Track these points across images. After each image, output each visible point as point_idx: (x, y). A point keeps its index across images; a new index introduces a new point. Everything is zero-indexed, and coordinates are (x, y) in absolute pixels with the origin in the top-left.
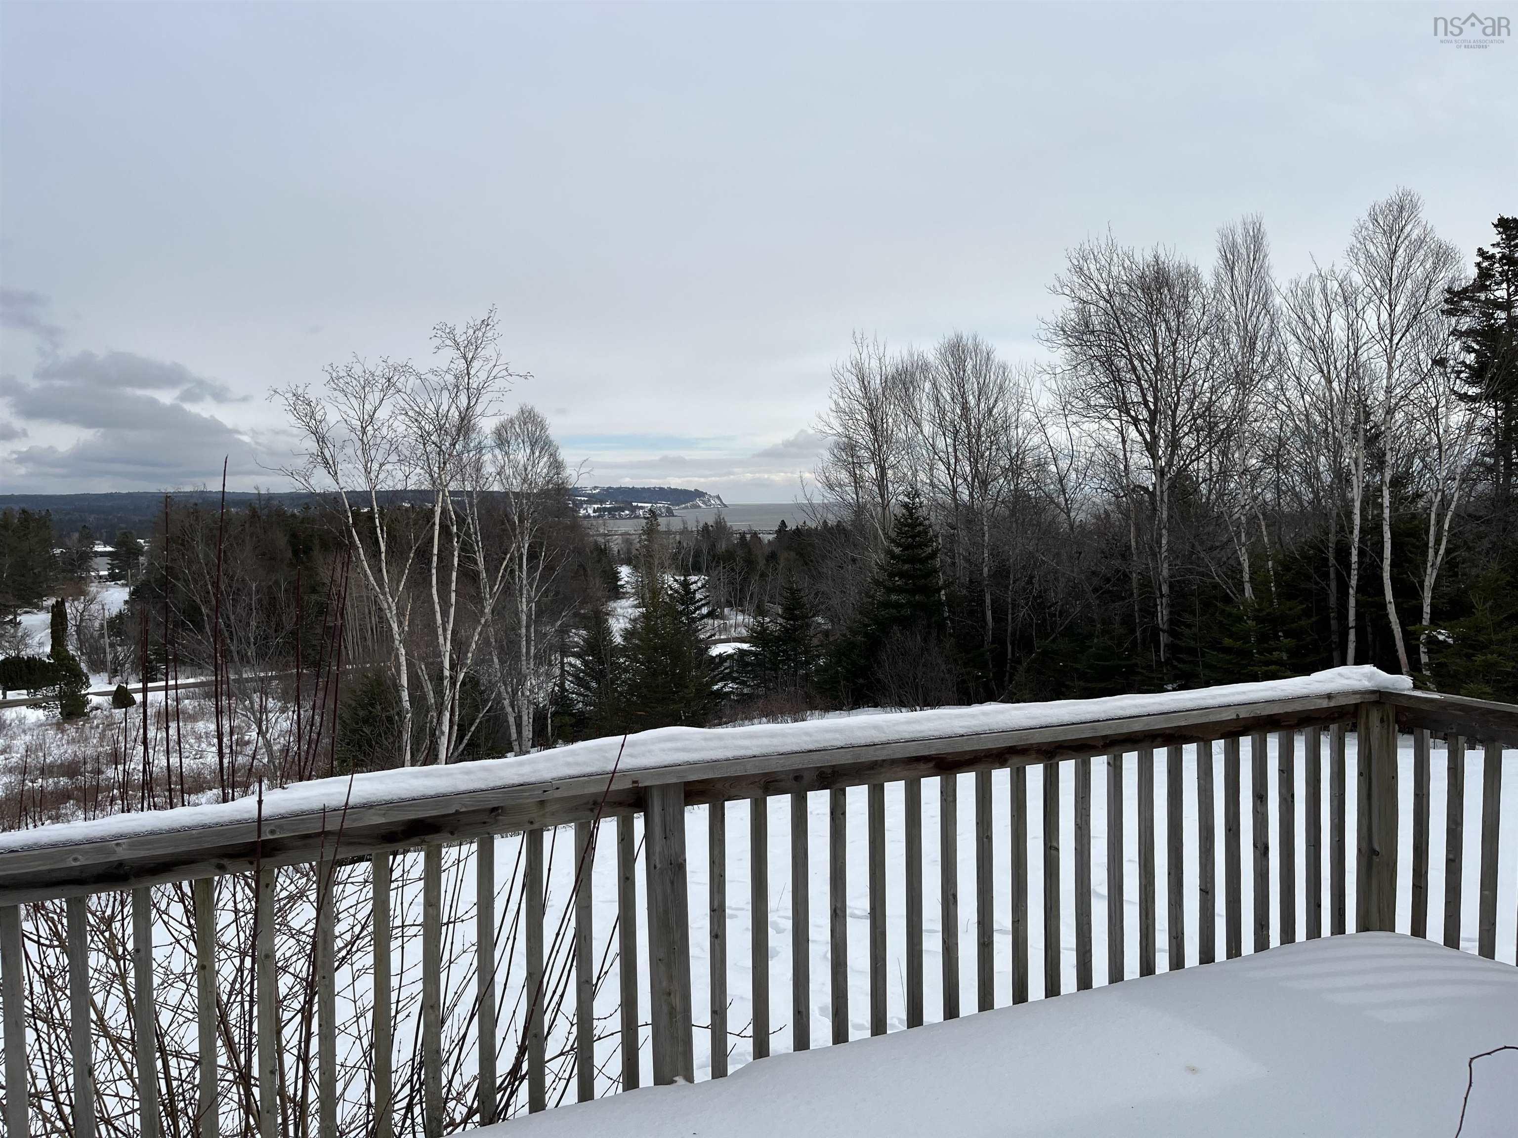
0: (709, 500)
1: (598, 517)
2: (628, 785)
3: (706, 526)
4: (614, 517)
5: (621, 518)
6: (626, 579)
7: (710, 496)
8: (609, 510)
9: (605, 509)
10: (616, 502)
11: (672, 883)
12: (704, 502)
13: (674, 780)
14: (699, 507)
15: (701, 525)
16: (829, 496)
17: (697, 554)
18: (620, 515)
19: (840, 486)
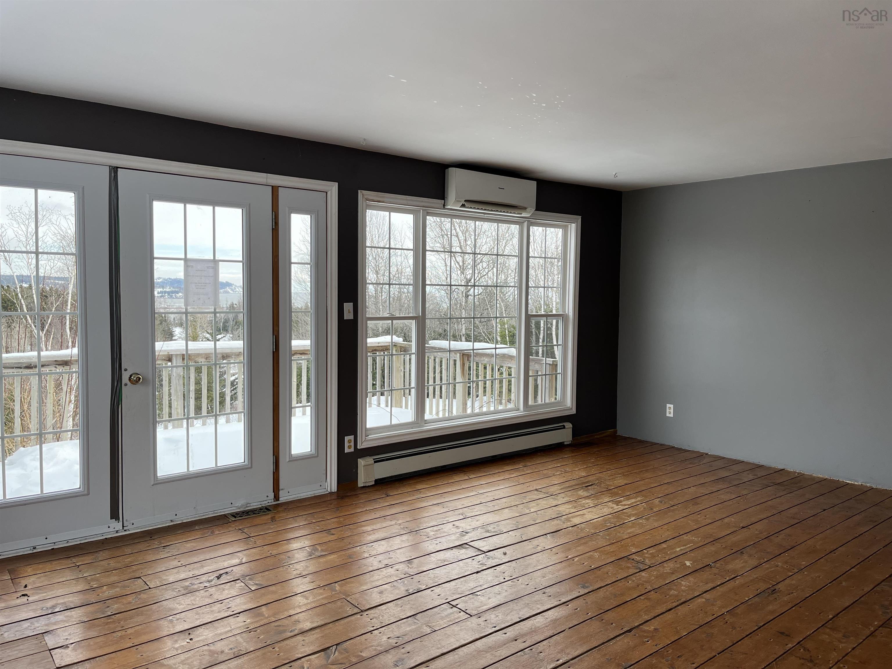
0: (235, 289)
1: (161, 297)
2: (166, 353)
3: (232, 305)
4: (171, 296)
5: (176, 298)
6: (179, 335)
7: (236, 286)
8: (169, 293)
9: (165, 292)
10: (173, 287)
11: (178, 380)
12: (232, 290)
13: (180, 353)
14: (229, 292)
15: (229, 303)
16: (298, 287)
17: (226, 321)
18: (175, 296)
19: (305, 282)
